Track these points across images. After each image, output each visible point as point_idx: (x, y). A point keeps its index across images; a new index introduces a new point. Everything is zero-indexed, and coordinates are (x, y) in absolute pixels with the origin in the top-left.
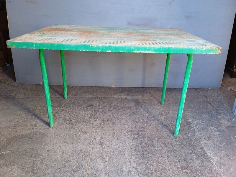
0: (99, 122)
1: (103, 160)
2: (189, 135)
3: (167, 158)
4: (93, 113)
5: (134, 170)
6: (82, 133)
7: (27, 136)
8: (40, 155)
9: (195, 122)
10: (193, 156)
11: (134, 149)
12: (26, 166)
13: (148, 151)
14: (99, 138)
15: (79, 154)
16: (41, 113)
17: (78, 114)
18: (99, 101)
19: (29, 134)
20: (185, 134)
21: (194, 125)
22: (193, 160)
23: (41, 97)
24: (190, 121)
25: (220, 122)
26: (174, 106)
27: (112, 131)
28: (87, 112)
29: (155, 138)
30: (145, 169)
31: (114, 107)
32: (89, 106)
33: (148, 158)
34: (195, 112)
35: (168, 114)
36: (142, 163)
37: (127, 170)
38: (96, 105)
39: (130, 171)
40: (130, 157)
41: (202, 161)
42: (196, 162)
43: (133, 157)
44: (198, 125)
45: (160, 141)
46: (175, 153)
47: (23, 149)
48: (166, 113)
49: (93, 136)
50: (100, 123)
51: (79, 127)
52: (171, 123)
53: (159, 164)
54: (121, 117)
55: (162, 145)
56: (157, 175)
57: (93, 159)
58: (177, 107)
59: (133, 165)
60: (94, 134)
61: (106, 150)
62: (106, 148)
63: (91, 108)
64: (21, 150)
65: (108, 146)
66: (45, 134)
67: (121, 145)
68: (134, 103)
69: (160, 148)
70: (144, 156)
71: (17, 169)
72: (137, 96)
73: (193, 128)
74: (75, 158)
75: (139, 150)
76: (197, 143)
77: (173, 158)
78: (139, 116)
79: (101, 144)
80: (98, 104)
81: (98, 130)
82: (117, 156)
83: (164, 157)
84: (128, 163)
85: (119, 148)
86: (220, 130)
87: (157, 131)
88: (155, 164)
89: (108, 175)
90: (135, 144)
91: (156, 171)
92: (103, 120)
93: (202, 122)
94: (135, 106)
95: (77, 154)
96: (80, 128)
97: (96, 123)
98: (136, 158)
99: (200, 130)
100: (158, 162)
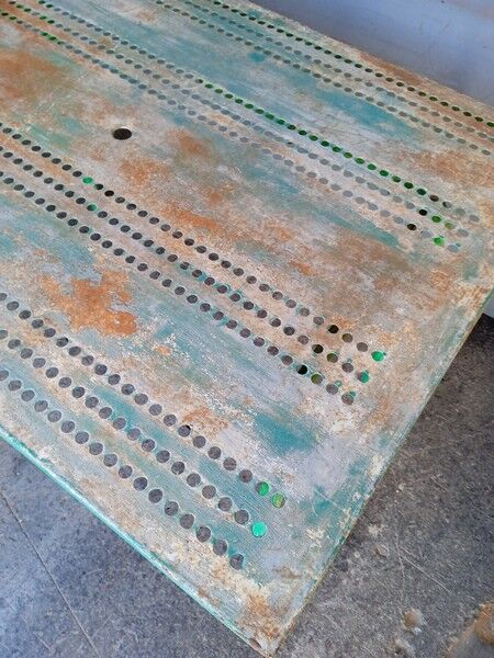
3: (129, 632)
5: (13, 609)
13: (112, 569)
21: (363, 562)
24: (373, 530)
25: (476, 607)
30: (42, 624)
33: (85, 594)
36: (53, 600)
43: (52, 565)
44: (376, 573)
46: (172, 630)
53: (91, 635)
59: (29, 589)
62: (22, 482)
65: (31, 477)
70: (84, 578)
73: (345, 570)
77: (146, 644)
83: (127, 624)
85: (51, 504)
86: (429, 641)
88: (81, 625)
93: (408, 566)
98: (57, 569)
99: (355, 597)
100: (94, 625)
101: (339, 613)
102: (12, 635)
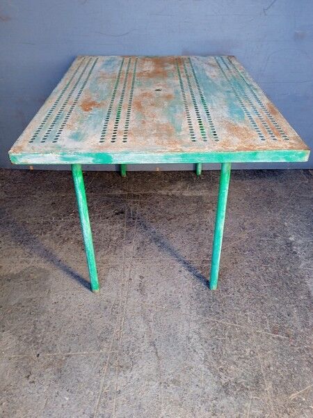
0: (136, 247)
1: (144, 318)
2: (288, 269)
3: (248, 314)
4: (125, 229)
5: (196, 336)
6: (109, 269)
7: (18, 276)
8: (44, 312)
9: (300, 242)
10: (293, 308)
11: (195, 297)
12: (25, 331)
13: (219, 300)
14: (137, 277)
15: (106, 308)
16: (37, 231)
17: (100, 231)
18: (134, 203)
19: (22, 272)
20: (282, 266)
21: (299, 248)
22: (292, 316)
23: (35, 196)
24: (292, 239)
26: (265, 208)
27: (158, 264)
28: (115, 226)
29: (230, 275)
30: (213, 334)
31: (160, 214)
32: (117, 214)
33: (218, 313)
34: (301, 221)
35: (253, 225)
36: (208, 323)
37: (184, 336)
38: (129, 210)
39: (189, 339)
40: (188, 312)
41: (307, 318)
42: (297, 319)
43: (194, 313)
44: (306, 248)
45: (238, 281)
46: (262, 303)
47: (16, 301)
48: (252, 224)
49: (127, 275)
50: (138, 248)
51: (103, 256)
52: (258, 246)
53: (236, 324)
54: (173, 235)
55: (243, 289)
56: (233, 343)
57: (129, 317)
58: (270, 211)
59: (194, 326)
60: (129, 270)
61: (150, 299)
62: (149, 296)
63: (121, 218)
64: (12, 304)
65: (152, 292)
66: (48, 271)
67: (173, 289)
68: (196, 205)
69: (239, 295)
70: (212, 309)
71: (10, 338)
72: (200, 189)
73: (296, 253)
74: (100, 315)
75: (203, 300)
76: (301, 282)
77: (259, 313)
78: (203, 232)
79: (141, 289)
80: (132, 208)
81: (134, 263)
82: (167, 311)
83: (244, 312)
84: (186, 324)
85: (170, 295)
87: (234, 261)
88: (229, 324)
89: (154, 345)
90: (197, 288)
91: (230, 337)
92: (143, 242)
94: (196, 212)
95: (102, 307)
96: (105, 258)
97: (131, 249)
98: (198, 313)
99: (308, 258)
100: (233, 320)
101: (308, 266)
102: (206, 345)
